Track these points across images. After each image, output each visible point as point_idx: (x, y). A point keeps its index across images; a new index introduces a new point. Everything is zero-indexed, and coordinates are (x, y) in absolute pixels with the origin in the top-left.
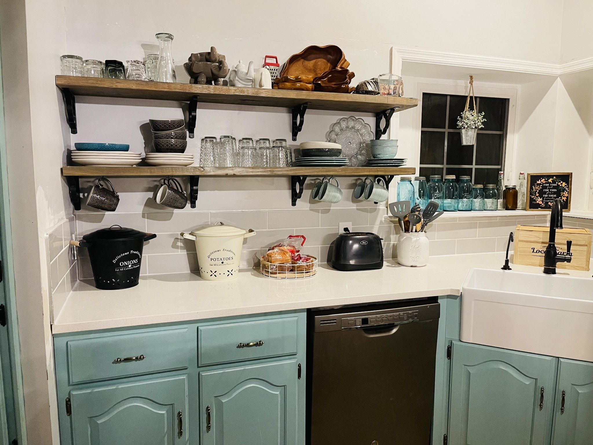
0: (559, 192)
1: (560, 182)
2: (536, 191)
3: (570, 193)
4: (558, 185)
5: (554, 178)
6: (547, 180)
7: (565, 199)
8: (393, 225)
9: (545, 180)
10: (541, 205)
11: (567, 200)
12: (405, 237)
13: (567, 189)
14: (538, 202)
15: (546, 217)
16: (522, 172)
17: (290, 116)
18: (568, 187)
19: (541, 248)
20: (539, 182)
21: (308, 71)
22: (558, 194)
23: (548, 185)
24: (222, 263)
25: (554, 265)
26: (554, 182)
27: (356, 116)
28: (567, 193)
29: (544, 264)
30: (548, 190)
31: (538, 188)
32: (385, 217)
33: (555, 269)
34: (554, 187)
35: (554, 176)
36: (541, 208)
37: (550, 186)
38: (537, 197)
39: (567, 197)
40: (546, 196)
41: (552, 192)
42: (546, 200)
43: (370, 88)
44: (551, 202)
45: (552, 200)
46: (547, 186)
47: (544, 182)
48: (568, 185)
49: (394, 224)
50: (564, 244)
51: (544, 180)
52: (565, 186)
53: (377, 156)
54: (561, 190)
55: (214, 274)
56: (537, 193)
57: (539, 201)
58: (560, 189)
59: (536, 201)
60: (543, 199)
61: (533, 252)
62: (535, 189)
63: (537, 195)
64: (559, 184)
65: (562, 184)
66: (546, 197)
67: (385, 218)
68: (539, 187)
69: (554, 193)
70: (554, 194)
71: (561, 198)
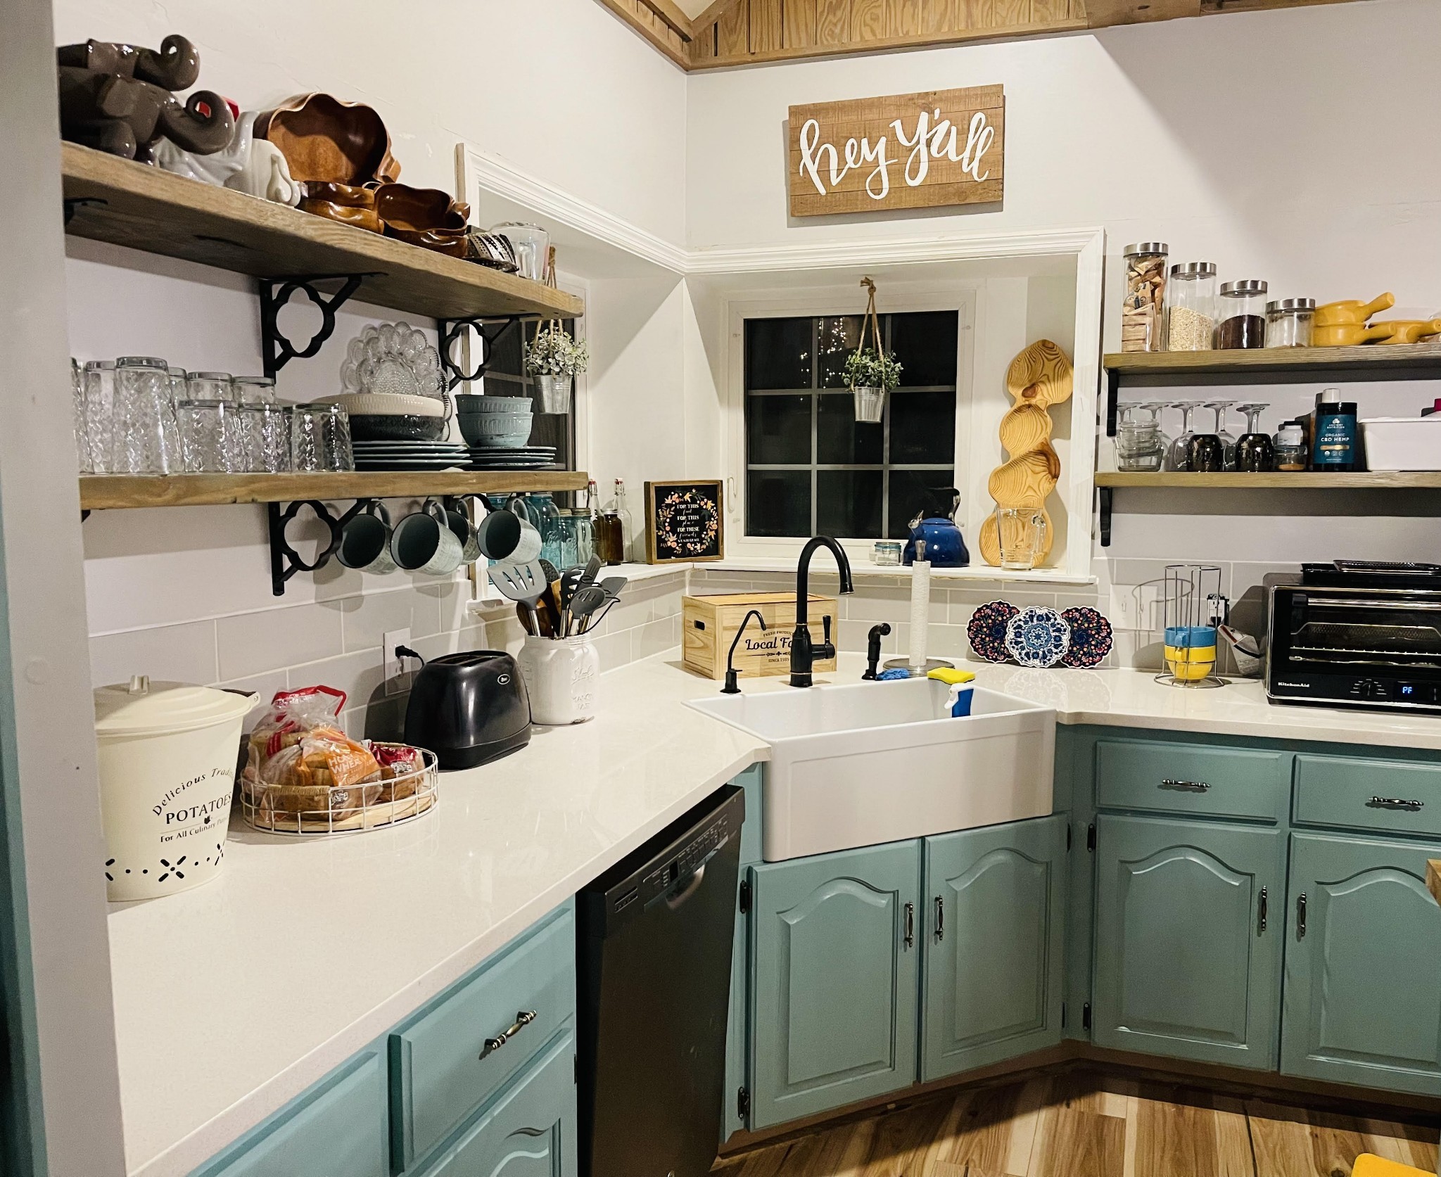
0: (703, 519)
1: (703, 500)
2: (665, 521)
3: (720, 522)
4: (701, 507)
5: (694, 491)
6: (682, 497)
7: (712, 534)
8: (484, 623)
9: (679, 497)
10: (675, 549)
11: (716, 536)
12: (553, 652)
13: (715, 514)
14: (669, 544)
15: (684, 576)
16: (620, 479)
17: (254, 302)
18: (716, 511)
19: (761, 639)
20: (668, 501)
21: (297, 168)
22: (701, 524)
23: (683, 506)
24: (207, 821)
25: (808, 668)
26: (693, 501)
27: (413, 324)
28: (715, 522)
29: (790, 669)
30: (684, 518)
31: (668, 514)
32: (471, 604)
33: (810, 676)
34: (695, 512)
35: (692, 487)
36: (677, 556)
37: (687, 509)
38: (667, 532)
39: (716, 531)
40: (683, 530)
41: (691, 521)
42: (683, 538)
43: (496, 253)
44: (691, 543)
45: (691, 537)
46: (683, 509)
47: (677, 501)
48: (716, 506)
49: (486, 621)
50: (818, 624)
51: (676, 495)
52: (712, 507)
53: (492, 438)
54: (707, 517)
55: (172, 870)
56: (667, 524)
57: (671, 541)
58: (704, 515)
59: (666, 542)
60: (678, 537)
61: (748, 648)
62: (664, 516)
63: (668, 529)
64: (702, 504)
65: (706, 504)
66: (683, 533)
67: (470, 610)
68: (670, 511)
69: (695, 524)
70: (694, 526)
71: (707, 534)
